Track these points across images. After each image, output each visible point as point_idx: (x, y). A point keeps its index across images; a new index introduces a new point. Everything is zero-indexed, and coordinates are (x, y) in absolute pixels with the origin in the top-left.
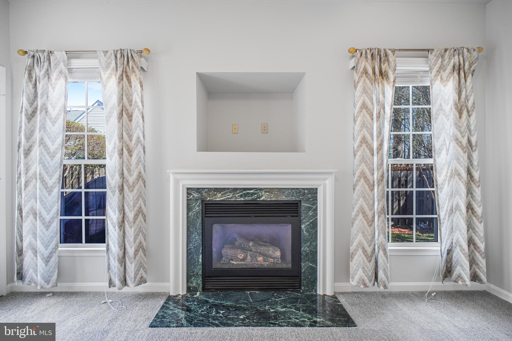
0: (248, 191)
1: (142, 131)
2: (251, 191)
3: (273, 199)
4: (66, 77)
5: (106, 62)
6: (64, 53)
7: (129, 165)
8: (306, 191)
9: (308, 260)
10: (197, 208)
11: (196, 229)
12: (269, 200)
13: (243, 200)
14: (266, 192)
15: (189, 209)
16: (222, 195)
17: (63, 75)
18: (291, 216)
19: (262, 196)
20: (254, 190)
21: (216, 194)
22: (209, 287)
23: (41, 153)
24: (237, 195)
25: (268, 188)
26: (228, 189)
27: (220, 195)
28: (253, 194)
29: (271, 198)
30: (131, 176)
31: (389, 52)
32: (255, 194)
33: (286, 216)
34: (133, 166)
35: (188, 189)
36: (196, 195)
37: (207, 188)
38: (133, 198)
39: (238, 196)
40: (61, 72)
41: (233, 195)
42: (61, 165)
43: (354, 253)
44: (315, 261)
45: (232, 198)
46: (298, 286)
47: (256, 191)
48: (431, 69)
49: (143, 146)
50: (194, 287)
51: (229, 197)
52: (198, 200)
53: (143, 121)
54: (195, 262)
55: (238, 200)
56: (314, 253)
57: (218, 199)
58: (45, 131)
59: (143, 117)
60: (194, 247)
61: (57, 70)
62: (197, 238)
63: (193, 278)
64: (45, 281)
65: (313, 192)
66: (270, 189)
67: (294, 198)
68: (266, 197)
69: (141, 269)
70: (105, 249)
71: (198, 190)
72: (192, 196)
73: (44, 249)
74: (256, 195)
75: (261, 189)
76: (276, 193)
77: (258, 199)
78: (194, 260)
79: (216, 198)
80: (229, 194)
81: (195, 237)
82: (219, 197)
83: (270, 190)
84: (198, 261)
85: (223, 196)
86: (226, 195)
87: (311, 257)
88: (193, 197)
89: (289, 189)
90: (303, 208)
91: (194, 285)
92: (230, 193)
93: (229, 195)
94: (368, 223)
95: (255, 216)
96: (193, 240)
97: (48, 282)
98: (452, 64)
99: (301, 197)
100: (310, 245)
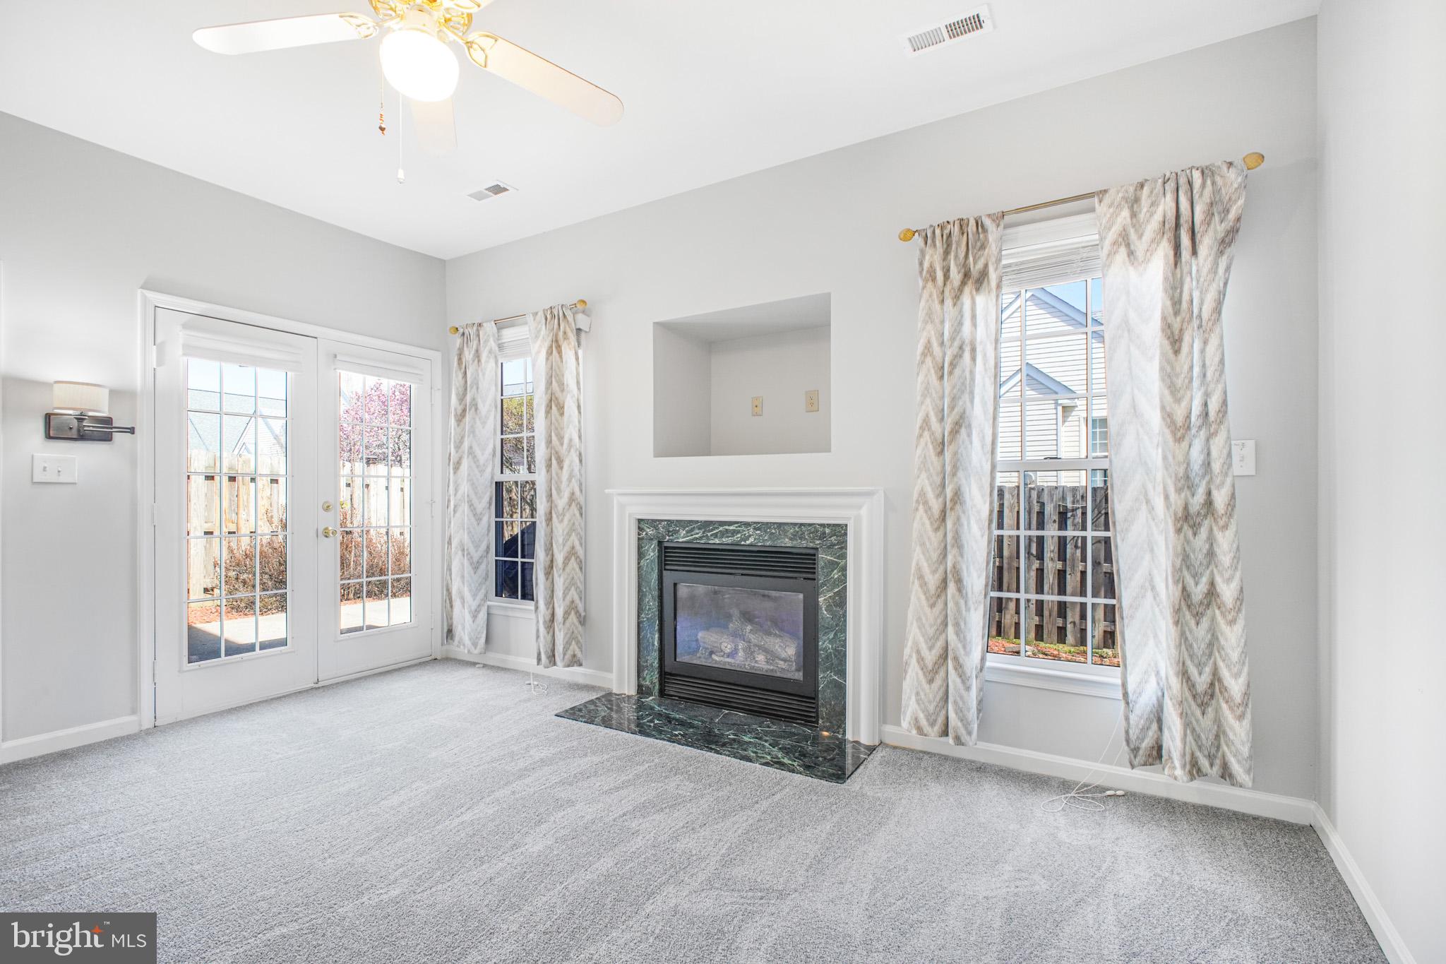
0: (727, 527)
1: (577, 429)
2: (731, 528)
3: (768, 544)
4: (496, 357)
5: (536, 328)
6: (493, 323)
7: (559, 481)
8: (827, 531)
9: (830, 668)
10: (652, 554)
11: (650, 589)
12: (760, 544)
13: (718, 542)
14: (755, 529)
15: (641, 555)
16: (687, 532)
17: (493, 355)
18: (805, 579)
19: (750, 536)
20: (736, 525)
21: (679, 531)
22: (672, 693)
23: (470, 467)
24: (709, 534)
25: (759, 523)
26: (697, 522)
27: (684, 532)
28: (734, 533)
29: (764, 541)
30: (561, 498)
31: (988, 222)
32: (738, 532)
33: (796, 578)
34: (563, 483)
35: (640, 521)
36: (650, 532)
37: (666, 520)
38: (563, 532)
39: (711, 535)
40: (490, 352)
41: (704, 533)
42: (491, 483)
43: (906, 667)
44: (842, 673)
45: (701, 538)
46: (814, 717)
47: (739, 527)
49: (578, 453)
50: (648, 687)
51: (697, 536)
52: (652, 539)
53: (580, 412)
54: (649, 645)
55: (710, 542)
56: (841, 656)
57: (681, 540)
58: (474, 436)
59: (579, 407)
60: (648, 619)
61: (487, 348)
62: (652, 603)
63: (646, 671)
64: (473, 644)
65: (839, 531)
66: (763, 523)
67: (804, 544)
68: (755, 539)
69: (573, 643)
70: (533, 608)
71: (654, 523)
72: (644, 533)
73: (472, 599)
74: (739, 535)
75: (747, 524)
76: (773, 531)
77: (743, 543)
78: (648, 641)
79: (678, 538)
80: (697, 531)
81: (648, 602)
82: (682, 538)
83: (761, 526)
84: (653, 645)
85: (689, 534)
86: (693, 533)
87: (835, 661)
88: (646, 534)
89: (796, 524)
90: (821, 564)
91: (647, 683)
92: (699, 529)
93: (697, 534)
94: (927, 599)
95: (742, 575)
96: (646, 608)
97: (475, 647)
99: (818, 542)
100: (833, 639)
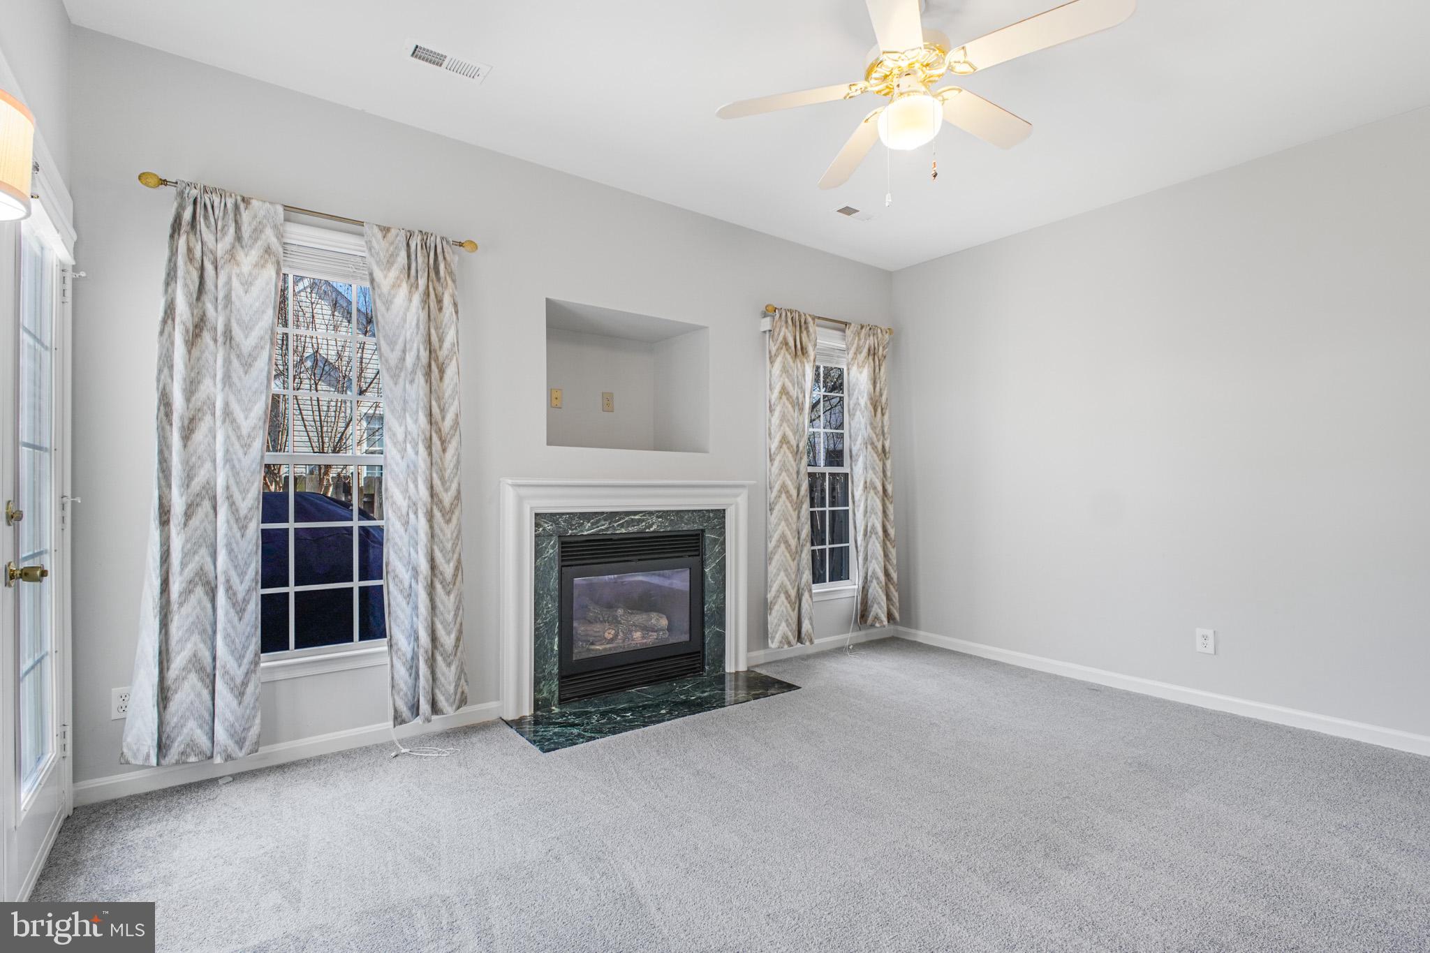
0: (633, 517)
2: (637, 517)
3: (669, 529)
4: (278, 263)
5: (387, 250)
6: (280, 209)
7: (441, 471)
8: (711, 515)
9: (714, 623)
10: (551, 551)
11: (548, 589)
12: (662, 530)
13: (624, 531)
14: (658, 517)
15: (538, 553)
16: (592, 524)
17: (274, 259)
18: (689, 556)
19: (653, 524)
20: (640, 515)
21: (583, 523)
22: (568, 696)
23: (227, 437)
24: (615, 525)
25: (660, 511)
26: (603, 513)
27: (589, 524)
28: (639, 521)
29: (665, 527)
30: (447, 490)
31: (810, 319)
32: (643, 521)
33: (682, 557)
34: (448, 471)
35: (537, 515)
36: (548, 527)
37: (568, 514)
38: (452, 534)
39: (618, 526)
40: (268, 250)
41: (609, 524)
42: (261, 466)
43: (774, 601)
44: (722, 624)
45: (607, 529)
46: (700, 667)
47: (643, 516)
48: (848, 349)
50: (546, 700)
51: (602, 527)
52: (551, 535)
54: (547, 652)
55: (618, 532)
56: (721, 610)
57: (585, 533)
58: (230, 386)
60: (546, 623)
61: (259, 243)
62: (552, 606)
63: (544, 682)
64: (237, 742)
65: (720, 514)
66: (664, 511)
67: (696, 527)
68: (658, 526)
69: (462, 676)
71: (553, 517)
72: (541, 529)
74: (644, 524)
75: (651, 513)
76: (672, 518)
77: (647, 530)
78: (546, 648)
79: (582, 531)
80: (604, 523)
81: (546, 605)
82: (588, 530)
83: (663, 514)
84: (552, 650)
85: (594, 526)
86: (599, 525)
87: (717, 617)
88: (544, 530)
89: (689, 511)
90: (707, 542)
91: (545, 695)
92: (605, 520)
93: (603, 525)
94: (791, 556)
95: (639, 560)
96: (543, 611)
97: (240, 743)
98: (867, 346)
99: (705, 525)
100: (716, 599)
